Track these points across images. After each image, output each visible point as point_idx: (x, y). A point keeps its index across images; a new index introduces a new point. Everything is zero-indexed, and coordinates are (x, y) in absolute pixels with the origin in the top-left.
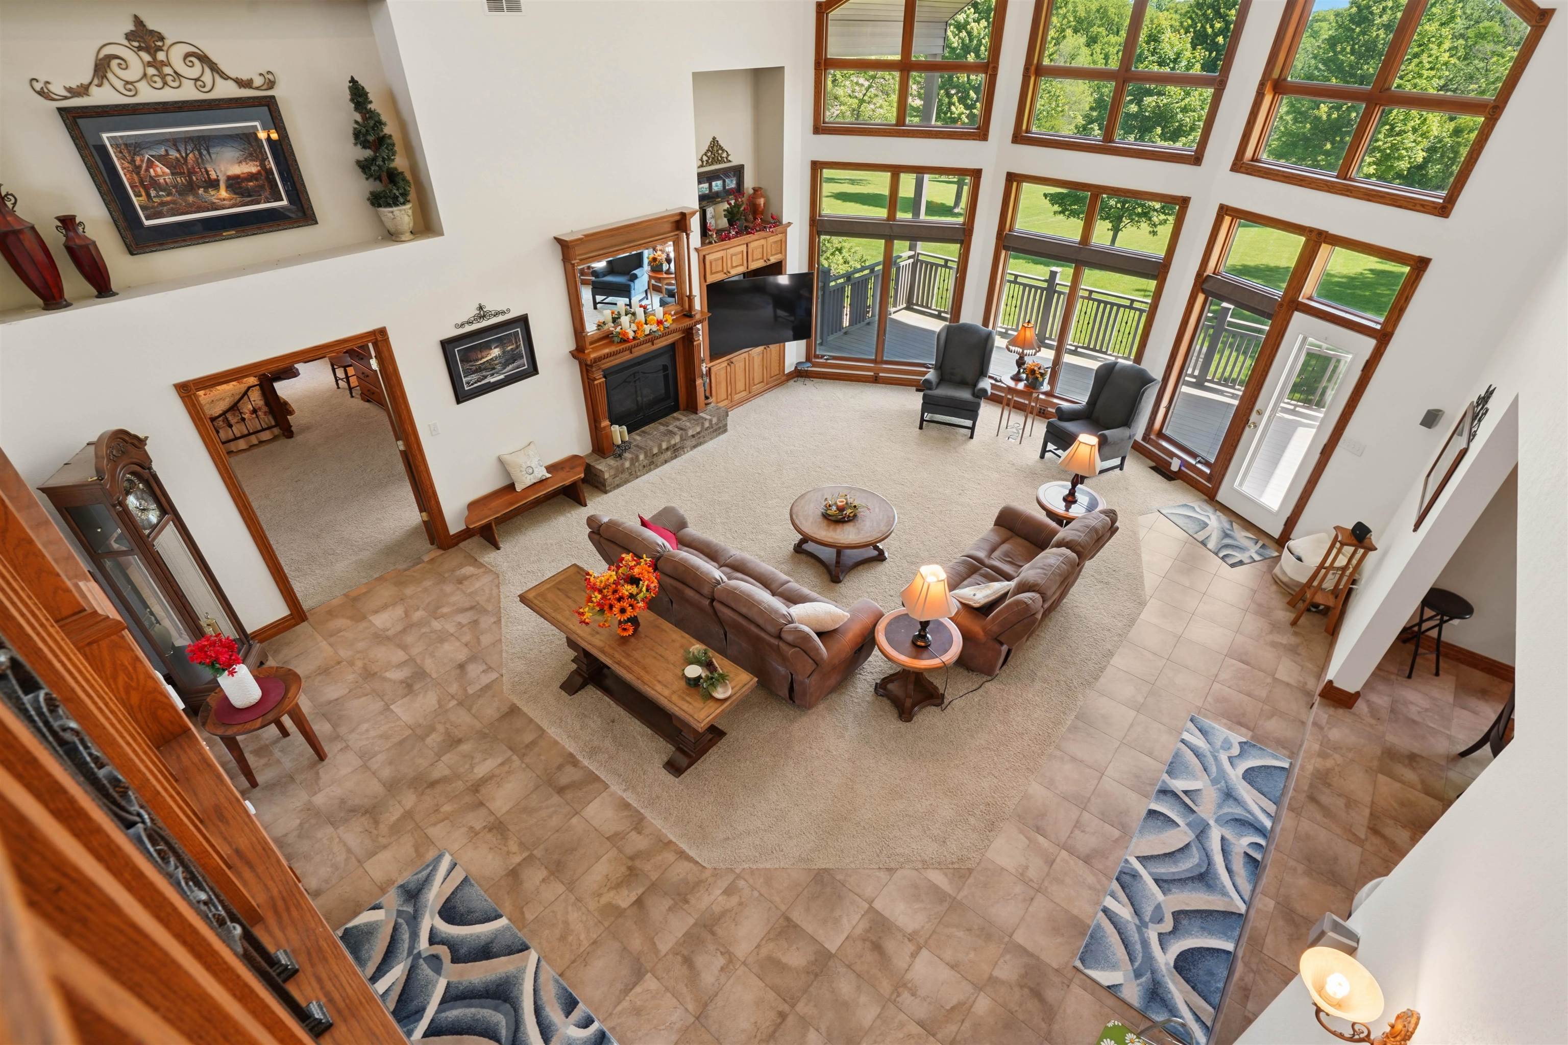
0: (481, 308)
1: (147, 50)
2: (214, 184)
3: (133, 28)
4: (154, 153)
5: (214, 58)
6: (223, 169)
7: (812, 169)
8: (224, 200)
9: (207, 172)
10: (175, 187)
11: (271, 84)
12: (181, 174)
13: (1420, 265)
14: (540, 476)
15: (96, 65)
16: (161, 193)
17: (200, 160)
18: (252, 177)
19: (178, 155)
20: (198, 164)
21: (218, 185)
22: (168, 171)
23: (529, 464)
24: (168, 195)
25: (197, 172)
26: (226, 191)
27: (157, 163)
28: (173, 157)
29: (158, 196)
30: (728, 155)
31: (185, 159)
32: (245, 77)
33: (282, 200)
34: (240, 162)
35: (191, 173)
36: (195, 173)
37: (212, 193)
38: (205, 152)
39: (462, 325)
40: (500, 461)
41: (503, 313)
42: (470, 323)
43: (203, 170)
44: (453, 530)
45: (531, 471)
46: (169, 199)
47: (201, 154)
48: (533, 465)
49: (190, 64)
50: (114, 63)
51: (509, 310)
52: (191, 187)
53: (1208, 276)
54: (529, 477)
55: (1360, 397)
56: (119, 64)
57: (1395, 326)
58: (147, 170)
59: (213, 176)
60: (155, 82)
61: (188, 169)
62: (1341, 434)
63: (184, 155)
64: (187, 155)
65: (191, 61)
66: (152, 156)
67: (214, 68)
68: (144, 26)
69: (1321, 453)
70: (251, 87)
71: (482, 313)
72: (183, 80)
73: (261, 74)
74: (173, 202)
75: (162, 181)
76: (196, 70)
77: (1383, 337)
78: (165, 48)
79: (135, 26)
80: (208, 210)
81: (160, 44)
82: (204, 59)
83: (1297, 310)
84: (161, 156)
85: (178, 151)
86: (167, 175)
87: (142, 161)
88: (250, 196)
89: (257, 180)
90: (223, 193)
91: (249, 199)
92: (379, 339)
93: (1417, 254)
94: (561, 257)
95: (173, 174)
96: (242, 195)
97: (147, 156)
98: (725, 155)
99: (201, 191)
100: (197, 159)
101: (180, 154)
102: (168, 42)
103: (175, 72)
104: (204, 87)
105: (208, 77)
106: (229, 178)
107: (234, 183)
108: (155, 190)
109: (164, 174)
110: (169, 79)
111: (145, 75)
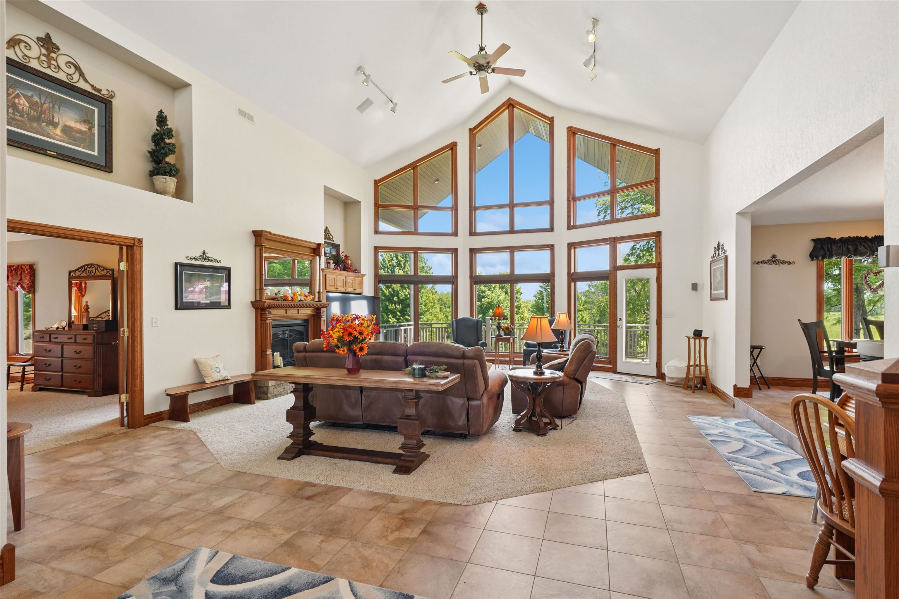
0: (204, 253)
1: (47, 49)
2: (55, 125)
3: (44, 37)
4: (24, 93)
5: (84, 71)
6: (64, 120)
7: (374, 250)
8: (57, 135)
9: (53, 117)
10: (28, 114)
11: (112, 97)
12: (35, 110)
13: (658, 235)
14: (224, 375)
15: (11, 39)
16: (16, 113)
17: (51, 109)
18: (80, 131)
19: (39, 101)
20: (50, 110)
21: (57, 126)
22: (28, 105)
23: (217, 366)
24: (20, 116)
25: (46, 114)
26: (61, 131)
27: (23, 98)
28: (35, 100)
29: (13, 114)
30: (333, 238)
31: (42, 105)
32: (98, 87)
33: (94, 151)
34: (77, 122)
35: (42, 112)
36: (45, 114)
37: (51, 128)
38: (57, 107)
39: (191, 259)
40: (196, 363)
41: (217, 261)
42: (196, 259)
43: (51, 115)
44: (148, 411)
45: (218, 370)
46: (20, 118)
47: (54, 107)
48: (220, 367)
49: (69, 67)
50: (22, 45)
51: (220, 261)
52: (38, 119)
53: (573, 273)
54: (217, 374)
55: (661, 292)
56: (25, 47)
57: (660, 259)
58: (14, 98)
59: (56, 120)
60: (44, 64)
61: (41, 110)
62: (661, 312)
63: (43, 102)
64: (44, 103)
65: (69, 66)
66: (21, 93)
67: (82, 74)
68: (51, 39)
69: (657, 324)
70: (99, 93)
71: (204, 257)
72: (60, 70)
73: (107, 90)
74: (22, 122)
75: (20, 107)
76: (72, 70)
77: (658, 266)
78: (58, 54)
79: (45, 37)
80: (43, 135)
81: (56, 51)
82: (78, 68)
83: (618, 270)
84: (28, 96)
85: (40, 99)
86: (26, 106)
87: (13, 93)
88: (74, 141)
89: (83, 135)
90: (58, 131)
91: (74, 142)
92: (136, 244)
93: (655, 231)
94: (254, 243)
95: (30, 107)
96: (70, 138)
97: (18, 92)
98: (331, 237)
99: (44, 124)
100: (50, 108)
101: (41, 101)
102: (60, 52)
103: (58, 65)
104: (72, 79)
105: (76, 77)
106: (66, 126)
107: (66, 130)
108: (13, 110)
109: (24, 105)
110: (52, 67)
111: (39, 58)
